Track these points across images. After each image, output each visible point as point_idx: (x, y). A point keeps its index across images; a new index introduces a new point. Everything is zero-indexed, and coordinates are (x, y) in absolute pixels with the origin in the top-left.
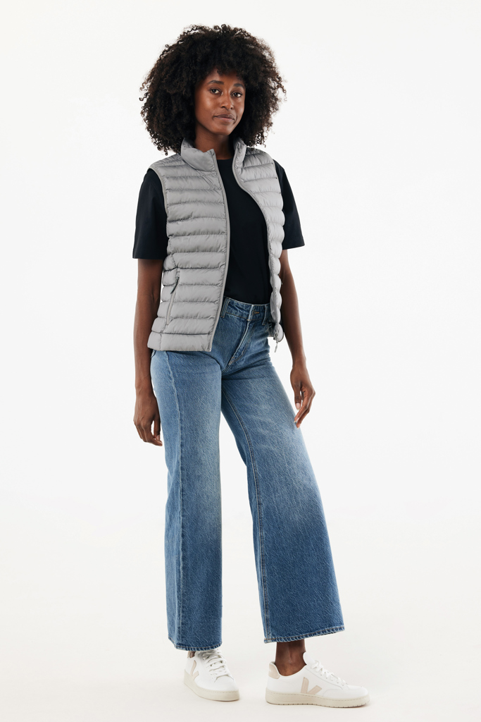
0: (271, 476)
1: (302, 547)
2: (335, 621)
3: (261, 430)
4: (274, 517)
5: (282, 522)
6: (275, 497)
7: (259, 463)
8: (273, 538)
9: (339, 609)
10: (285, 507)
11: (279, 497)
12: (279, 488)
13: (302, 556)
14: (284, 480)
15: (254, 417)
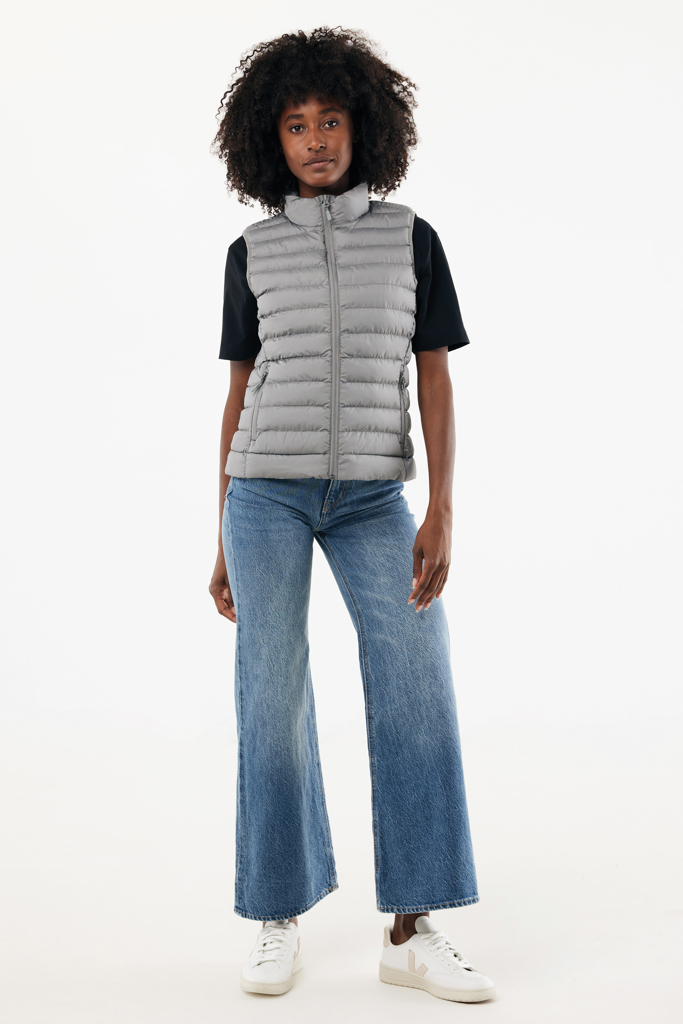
0: (387, 680)
1: (427, 782)
2: (468, 891)
3: (376, 613)
4: (390, 738)
5: (400, 746)
6: (391, 709)
7: (372, 659)
8: (388, 767)
9: (472, 874)
10: (404, 724)
11: (396, 709)
12: (396, 697)
13: (426, 795)
14: (403, 686)
15: (369, 594)
